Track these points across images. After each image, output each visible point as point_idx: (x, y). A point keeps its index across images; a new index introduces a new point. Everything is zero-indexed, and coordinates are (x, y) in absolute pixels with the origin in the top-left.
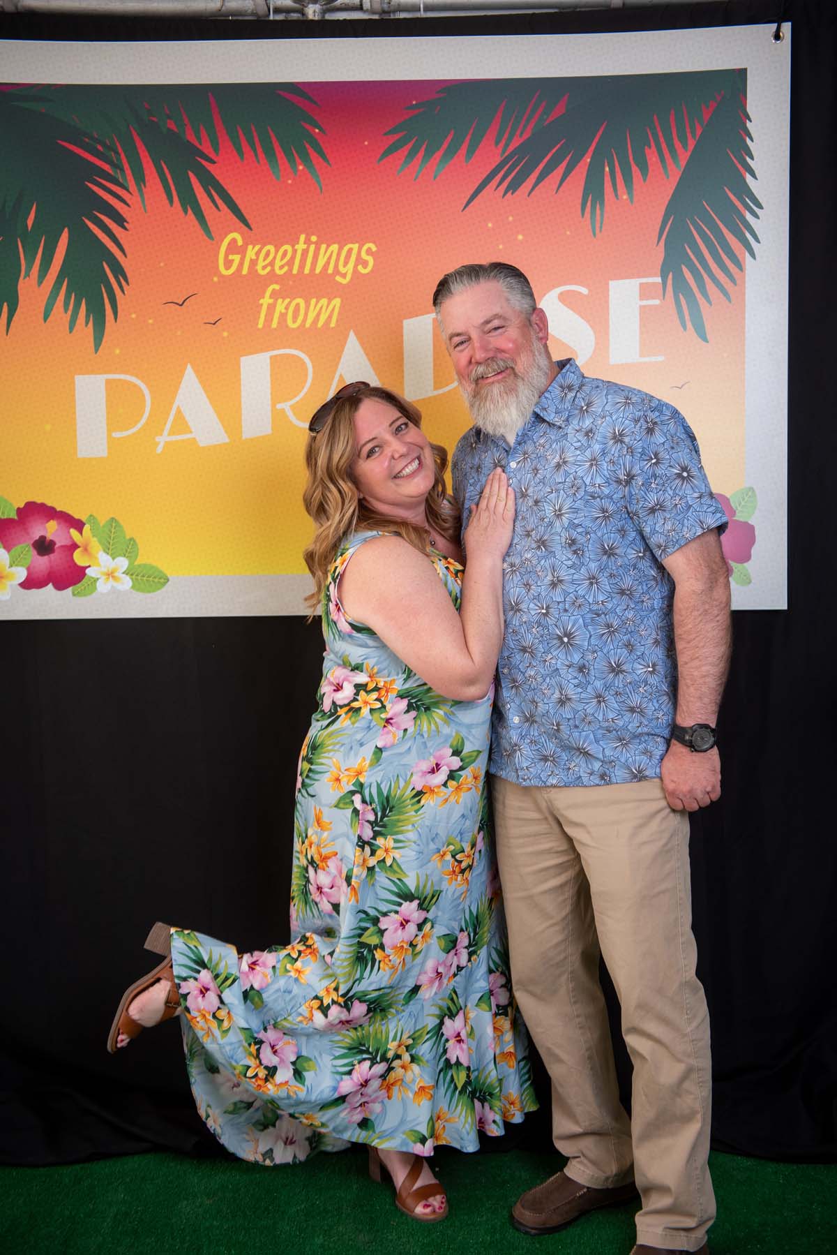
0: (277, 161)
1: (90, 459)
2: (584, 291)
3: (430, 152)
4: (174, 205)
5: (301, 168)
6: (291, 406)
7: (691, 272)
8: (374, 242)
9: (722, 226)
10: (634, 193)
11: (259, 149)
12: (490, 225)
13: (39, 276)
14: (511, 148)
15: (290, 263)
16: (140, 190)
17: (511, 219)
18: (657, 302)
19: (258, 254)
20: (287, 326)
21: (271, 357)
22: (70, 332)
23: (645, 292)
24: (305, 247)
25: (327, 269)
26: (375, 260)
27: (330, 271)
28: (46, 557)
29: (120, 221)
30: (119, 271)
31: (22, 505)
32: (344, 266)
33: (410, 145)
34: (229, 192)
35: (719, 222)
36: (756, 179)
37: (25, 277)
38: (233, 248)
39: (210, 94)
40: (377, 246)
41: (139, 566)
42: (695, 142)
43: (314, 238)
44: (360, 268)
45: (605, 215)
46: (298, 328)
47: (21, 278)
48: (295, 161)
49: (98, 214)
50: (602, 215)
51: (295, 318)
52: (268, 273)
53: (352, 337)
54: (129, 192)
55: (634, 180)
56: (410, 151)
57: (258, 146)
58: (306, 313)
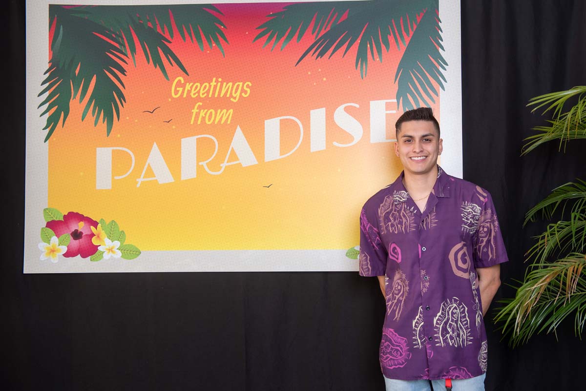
0: (202, 42)
1: (102, 190)
2: (357, 106)
3: (279, 37)
4: (150, 63)
5: (214, 45)
6: (207, 163)
7: (412, 97)
8: (251, 82)
9: (427, 74)
10: (383, 57)
11: (194, 37)
12: (309, 73)
13: (80, 99)
14: (320, 36)
15: (208, 92)
16: (133, 56)
17: (320, 70)
18: (394, 112)
19: (193, 85)
20: (205, 123)
21: (197, 139)
22: (95, 126)
23: (388, 106)
24: (215, 84)
25: (226, 95)
26: (250, 90)
27: (228, 96)
28: (77, 241)
29: (123, 71)
30: (121, 96)
31: (66, 214)
32: (235, 94)
33: (270, 33)
34: (178, 58)
35: (426, 72)
36: (444, 50)
37: (73, 99)
38: (179, 84)
39: (169, 10)
40: (252, 83)
41: (126, 245)
42: (413, 33)
43: (220, 80)
44: (243, 94)
45: (368, 69)
46: (211, 124)
47: (71, 100)
48: (211, 41)
49: (112, 68)
50: (366, 68)
51: (209, 119)
52: (196, 97)
53: (238, 129)
54: (127, 56)
55: (382, 51)
56: (269, 37)
57: (193, 35)
58: (215, 117)
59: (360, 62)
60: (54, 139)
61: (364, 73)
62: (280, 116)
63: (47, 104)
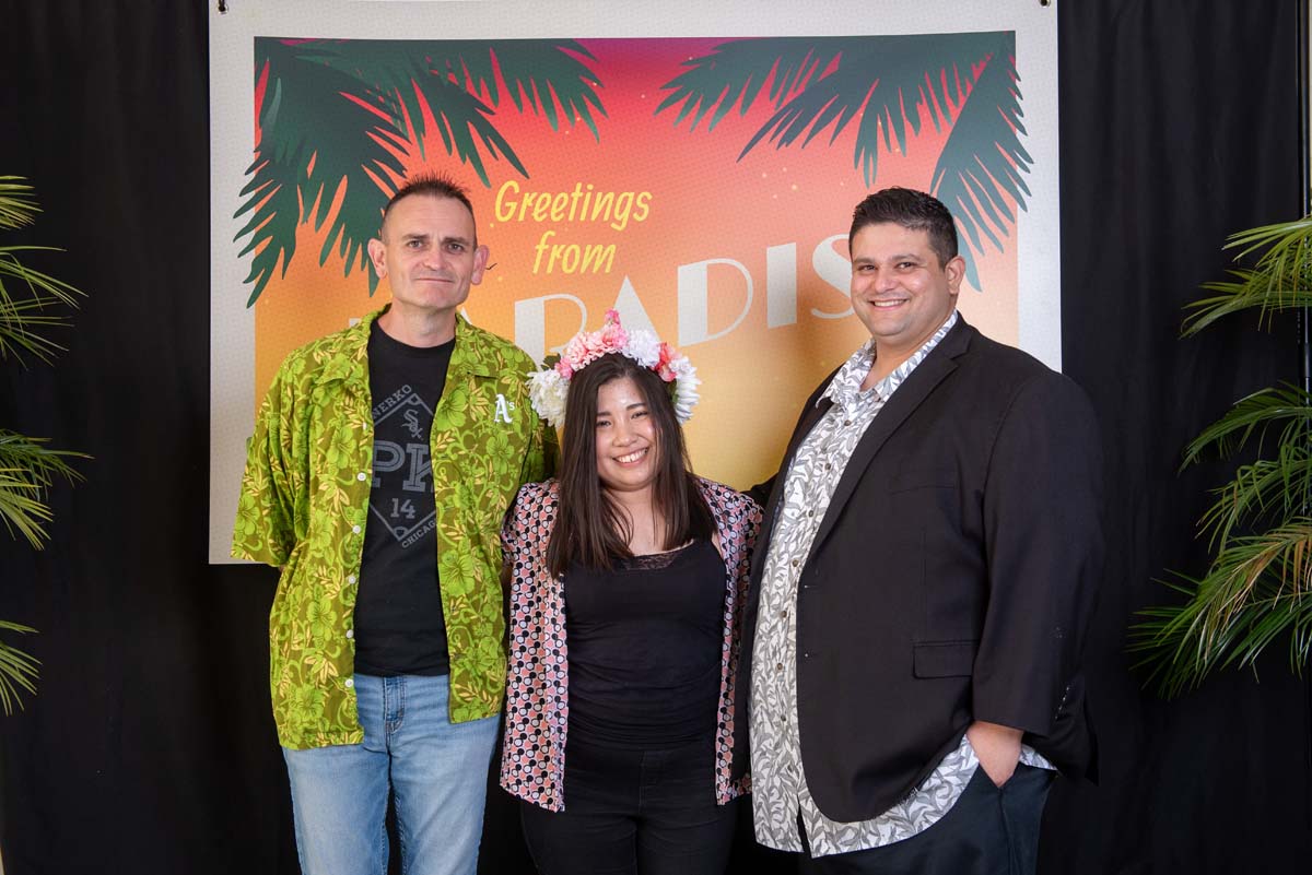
0: (555, 113)
3: (705, 106)
4: (453, 154)
5: (578, 119)
7: (964, 223)
8: (649, 191)
9: (993, 179)
10: (907, 146)
11: (538, 104)
12: (764, 175)
13: (317, 221)
14: (785, 102)
15: (567, 210)
16: (419, 139)
17: (785, 169)
19: (537, 198)
20: (562, 271)
21: (546, 302)
22: (347, 275)
24: (581, 194)
25: (603, 217)
26: (650, 209)
27: (606, 218)
29: (399, 168)
32: (620, 214)
33: (686, 100)
34: (508, 143)
35: (991, 177)
36: (1027, 135)
37: (303, 223)
39: (492, 49)
40: (652, 195)
42: (966, 100)
43: (590, 187)
44: (635, 216)
45: (879, 167)
46: (574, 273)
47: (299, 225)
48: (572, 113)
49: (377, 162)
50: (875, 166)
51: (570, 263)
52: (544, 220)
53: (627, 283)
54: (409, 141)
55: (906, 134)
56: (686, 104)
57: (537, 98)
58: (581, 259)
59: (862, 156)
60: (267, 302)
61: (871, 176)
62: (708, 258)
63: (253, 233)
